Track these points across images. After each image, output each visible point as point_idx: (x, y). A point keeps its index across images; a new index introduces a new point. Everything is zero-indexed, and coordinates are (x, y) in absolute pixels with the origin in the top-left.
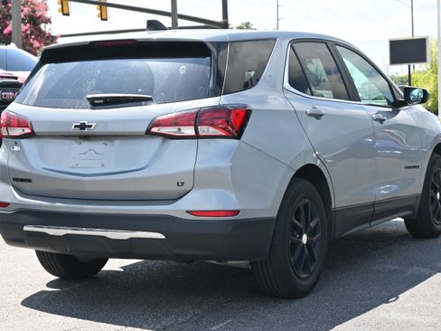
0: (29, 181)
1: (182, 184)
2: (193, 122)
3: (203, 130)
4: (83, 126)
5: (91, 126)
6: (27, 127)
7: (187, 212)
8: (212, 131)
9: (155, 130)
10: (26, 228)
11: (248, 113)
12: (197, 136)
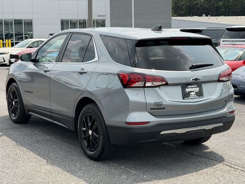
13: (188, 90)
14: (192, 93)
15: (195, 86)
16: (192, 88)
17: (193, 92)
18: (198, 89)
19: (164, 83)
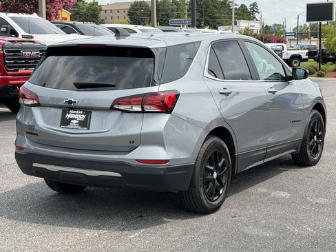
0: (37, 134)
1: (133, 142)
2: (140, 103)
3: (147, 108)
4: (70, 102)
5: (75, 102)
6: (35, 100)
7: (136, 160)
8: (153, 109)
9: (116, 107)
10: (35, 165)
11: (177, 96)
12: (143, 112)
13: (68, 116)
14: (74, 121)
15: (79, 112)
16: (75, 114)
17: (76, 119)
18: (84, 116)
19: (35, 102)
